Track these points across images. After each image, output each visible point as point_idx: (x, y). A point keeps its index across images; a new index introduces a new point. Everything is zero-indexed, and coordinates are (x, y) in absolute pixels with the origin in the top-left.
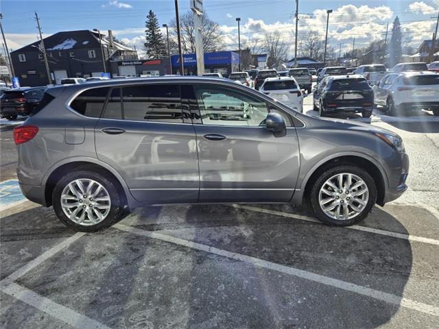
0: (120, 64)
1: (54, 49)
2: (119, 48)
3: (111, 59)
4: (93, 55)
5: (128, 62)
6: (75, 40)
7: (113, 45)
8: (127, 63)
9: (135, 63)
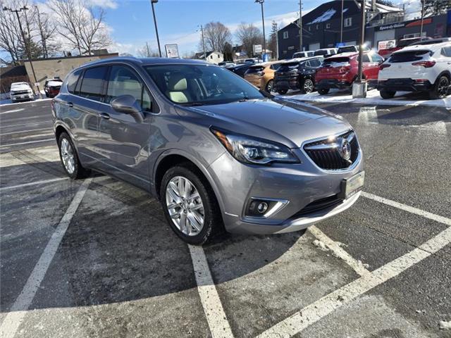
0: (377, 29)
1: (314, 22)
2: (381, 11)
3: (368, 25)
4: (348, 24)
5: (387, 26)
6: (334, 9)
7: (374, 8)
8: (385, 28)
9: (396, 26)
